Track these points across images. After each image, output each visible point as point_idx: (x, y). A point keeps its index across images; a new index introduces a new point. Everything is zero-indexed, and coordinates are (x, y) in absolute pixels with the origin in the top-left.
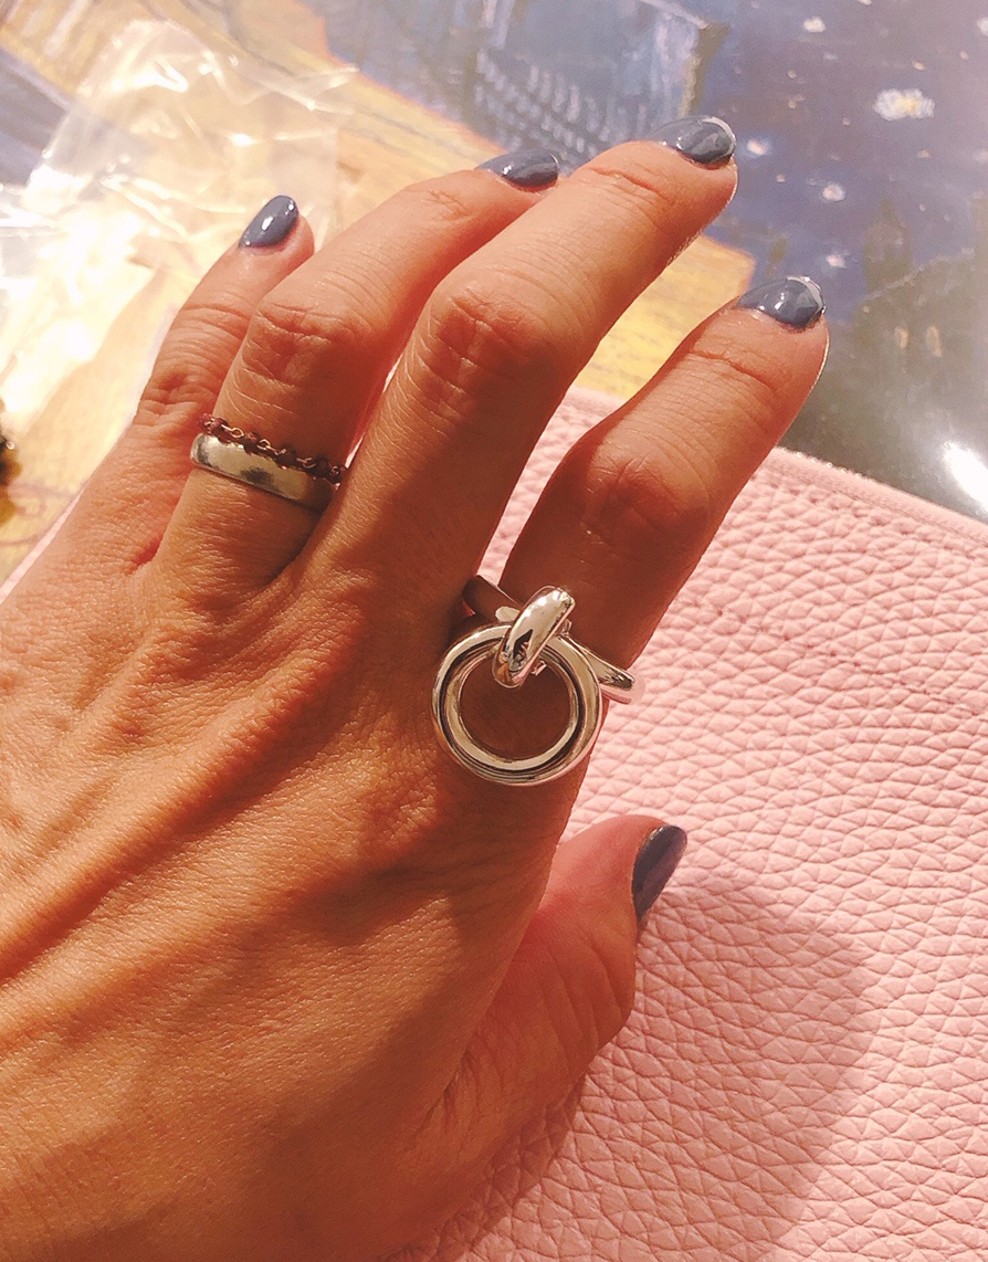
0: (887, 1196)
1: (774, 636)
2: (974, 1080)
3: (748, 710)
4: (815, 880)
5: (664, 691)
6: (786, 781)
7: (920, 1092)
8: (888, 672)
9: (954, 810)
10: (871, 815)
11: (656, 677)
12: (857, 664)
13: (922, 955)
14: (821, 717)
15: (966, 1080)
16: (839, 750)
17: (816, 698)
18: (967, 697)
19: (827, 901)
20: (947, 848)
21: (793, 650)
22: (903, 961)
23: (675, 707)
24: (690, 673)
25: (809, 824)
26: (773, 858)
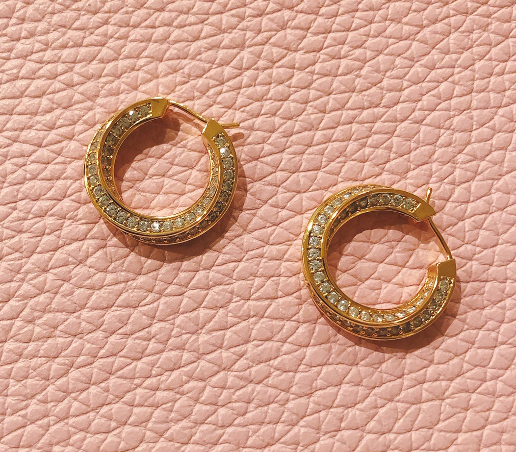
4: (511, 122)
6: (463, 44)
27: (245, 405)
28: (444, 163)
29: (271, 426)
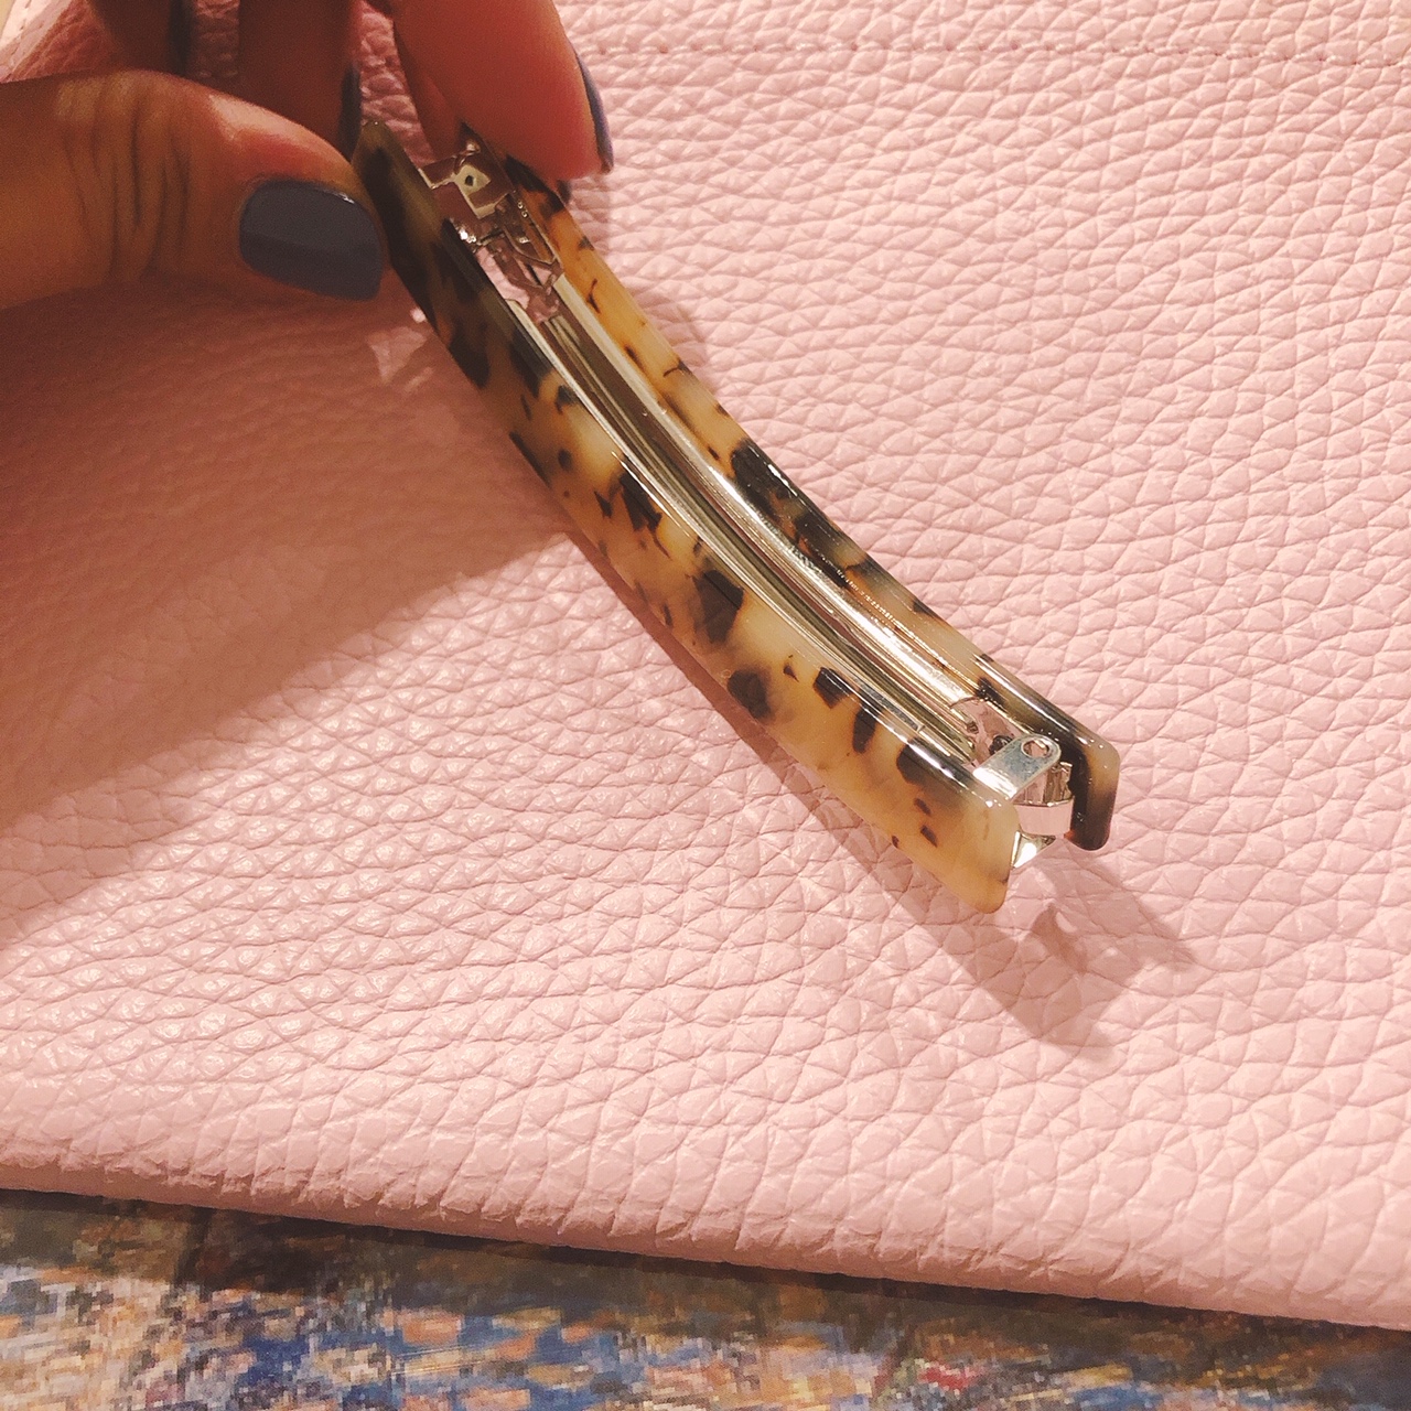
0: (1342, 684)
1: (931, 50)
2: (1389, 502)
3: (935, 156)
4: (1100, 334)
5: (820, 173)
6: (1017, 226)
7: (1332, 541)
8: (1091, 42)
9: (1236, 183)
10: (1137, 228)
11: (804, 159)
12: (1049, 48)
13: (1267, 375)
14: (1030, 131)
15: (1380, 505)
16: (1066, 163)
17: (1014, 108)
18: (1200, 35)
19: (1125, 354)
20: (1246, 233)
21: (964, 58)
22: (1247, 390)
23: (842, 189)
24: (845, 138)
25: (1065, 268)
26: (1039, 327)
27: (623, 756)
28: (980, 400)
29: (663, 786)
